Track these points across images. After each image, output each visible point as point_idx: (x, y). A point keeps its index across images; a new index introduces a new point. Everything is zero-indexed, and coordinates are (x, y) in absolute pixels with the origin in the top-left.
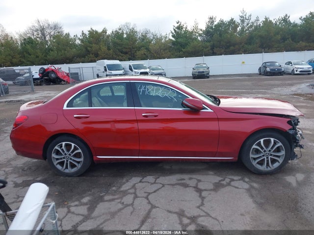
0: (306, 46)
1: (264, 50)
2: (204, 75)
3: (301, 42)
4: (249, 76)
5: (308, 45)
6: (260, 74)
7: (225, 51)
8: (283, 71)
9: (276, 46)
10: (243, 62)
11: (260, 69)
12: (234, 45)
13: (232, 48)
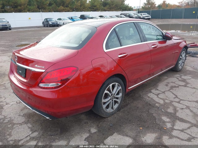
0: (63, 9)
1: (41, 10)
2: (7, 27)
3: (61, 6)
4: (38, 28)
5: (64, 8)
6: (44, 26)
7: (14, 10)
8: (59, 24)
9: (48, 8)
10: (30, 18)
11: (43, 23)
12: (20, 6)
13: (19, 8)
